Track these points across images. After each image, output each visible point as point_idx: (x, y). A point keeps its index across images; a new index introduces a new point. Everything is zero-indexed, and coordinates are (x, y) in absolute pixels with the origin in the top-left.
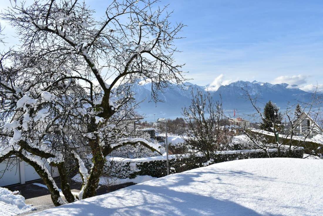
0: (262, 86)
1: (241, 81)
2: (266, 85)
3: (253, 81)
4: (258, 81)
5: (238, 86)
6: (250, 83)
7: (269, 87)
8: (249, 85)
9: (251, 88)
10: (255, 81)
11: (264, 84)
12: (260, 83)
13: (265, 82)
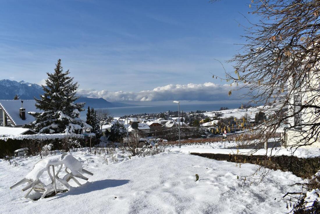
0: (29, 86)
1: (7, 80)
2: (34, 86)
3: (20, 81)
4: (26, 82)
5: (4, 85)
6: (17, 82)
7: (37, 88)
8: (16, 85)
9: (18, 88)
10: (23, 81)
11: (32, 85)
12: (28, 83)
13: (33, 83)
